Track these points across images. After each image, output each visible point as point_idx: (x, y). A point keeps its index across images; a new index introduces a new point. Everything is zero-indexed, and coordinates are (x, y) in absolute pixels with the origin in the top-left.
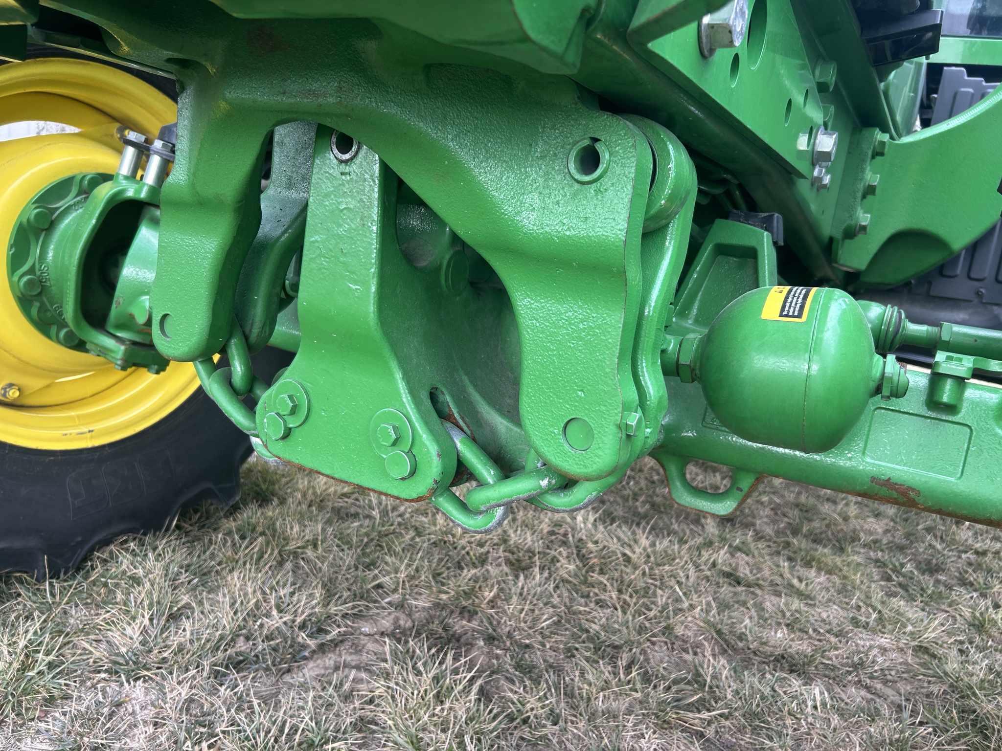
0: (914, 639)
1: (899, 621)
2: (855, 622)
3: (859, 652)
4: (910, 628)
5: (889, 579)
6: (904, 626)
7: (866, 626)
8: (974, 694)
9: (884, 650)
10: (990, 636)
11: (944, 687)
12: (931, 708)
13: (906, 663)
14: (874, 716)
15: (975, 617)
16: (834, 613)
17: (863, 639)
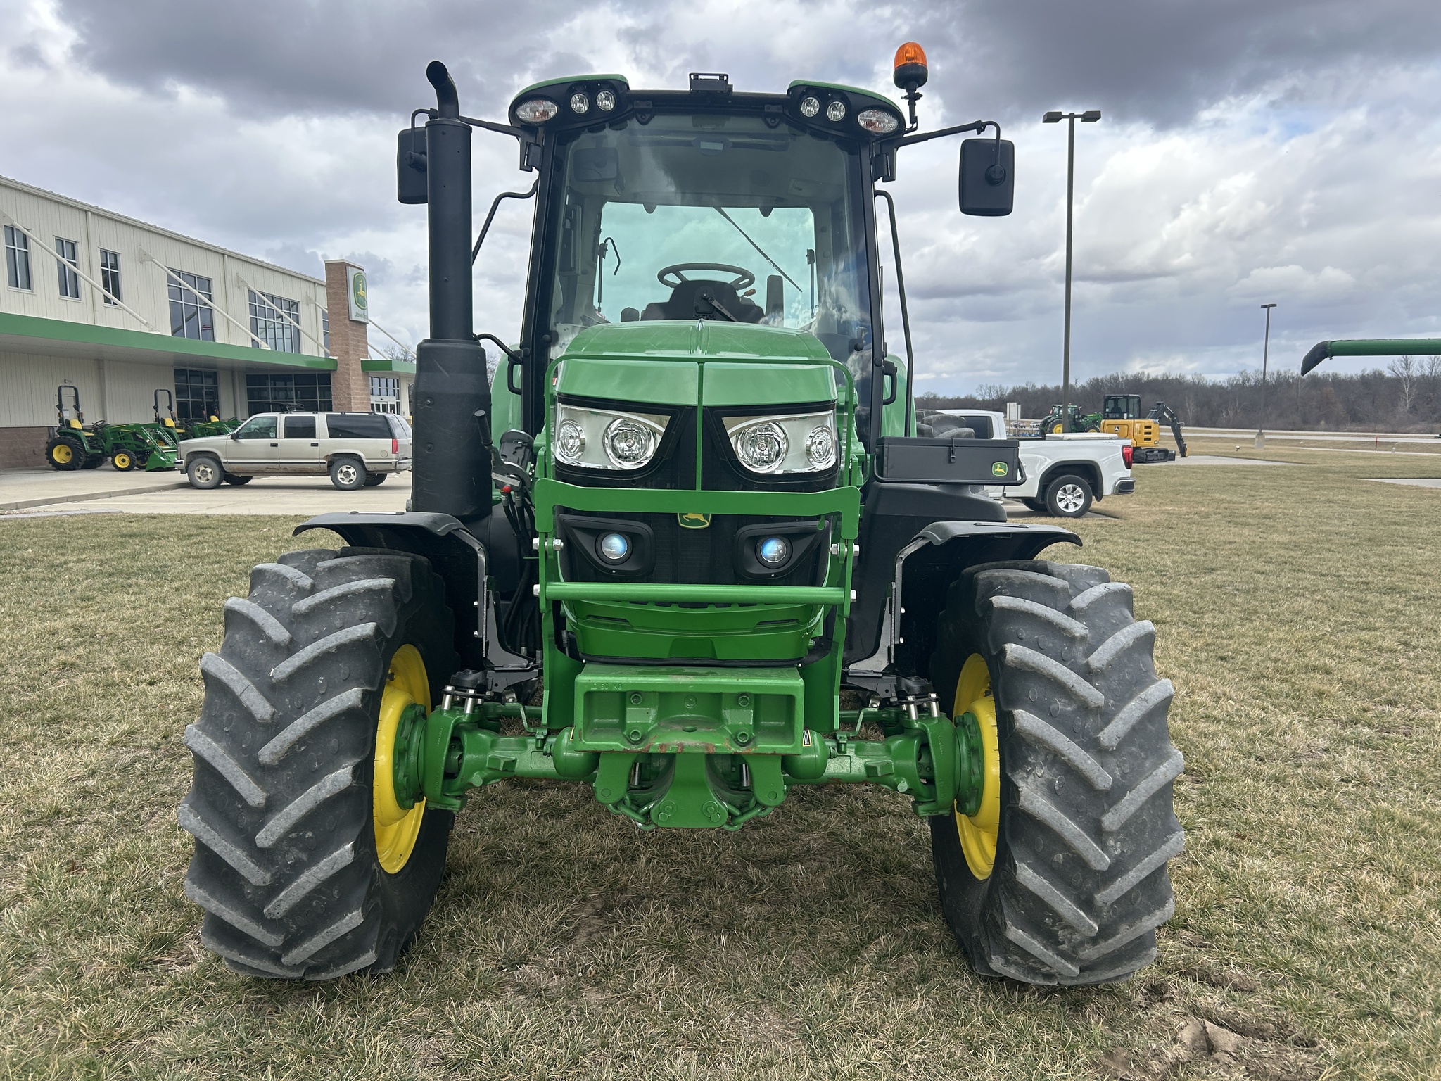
0: (826, 830)
1: (818, 823)
2: (798, 830)
3: (805, 845)
4: (823, 825)
5: (802, 801)
6: (820, 824)
7: (803, 831)
8: (859, 846)
9: (815, 840)
10: (857, 816)
11: (846, 848)
12: (845, 858)
13: (827, 843)
14: (824, 869)
15: (848, 809)
16: (788, 829)
17: (805, 838)
